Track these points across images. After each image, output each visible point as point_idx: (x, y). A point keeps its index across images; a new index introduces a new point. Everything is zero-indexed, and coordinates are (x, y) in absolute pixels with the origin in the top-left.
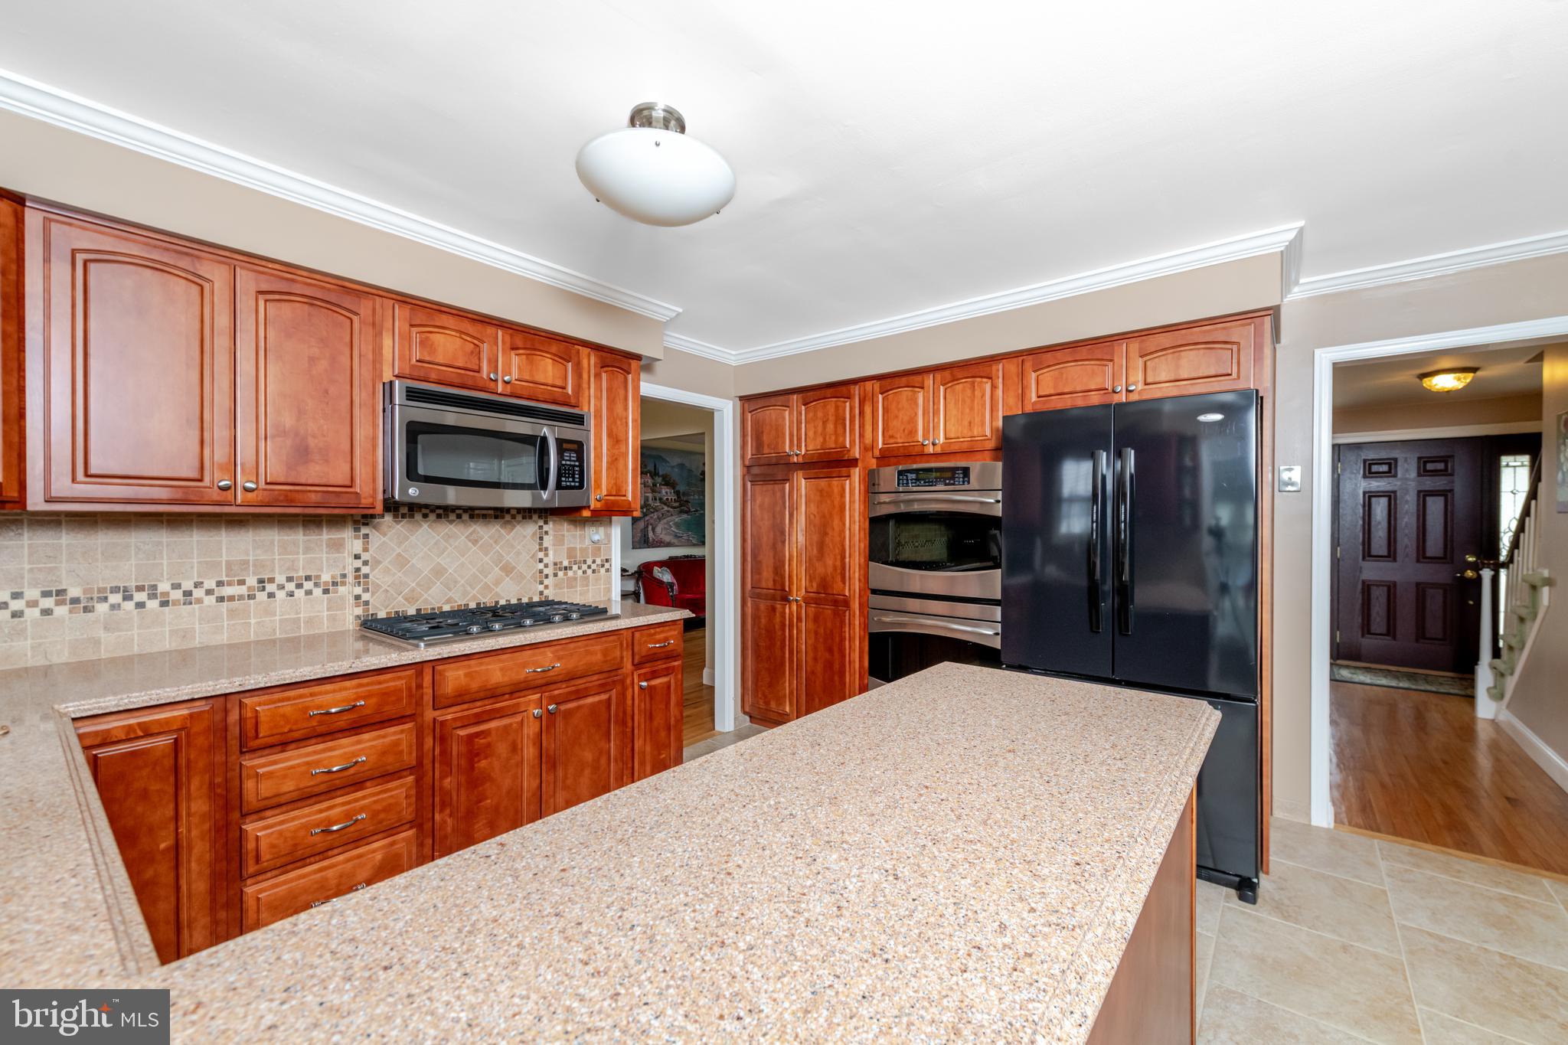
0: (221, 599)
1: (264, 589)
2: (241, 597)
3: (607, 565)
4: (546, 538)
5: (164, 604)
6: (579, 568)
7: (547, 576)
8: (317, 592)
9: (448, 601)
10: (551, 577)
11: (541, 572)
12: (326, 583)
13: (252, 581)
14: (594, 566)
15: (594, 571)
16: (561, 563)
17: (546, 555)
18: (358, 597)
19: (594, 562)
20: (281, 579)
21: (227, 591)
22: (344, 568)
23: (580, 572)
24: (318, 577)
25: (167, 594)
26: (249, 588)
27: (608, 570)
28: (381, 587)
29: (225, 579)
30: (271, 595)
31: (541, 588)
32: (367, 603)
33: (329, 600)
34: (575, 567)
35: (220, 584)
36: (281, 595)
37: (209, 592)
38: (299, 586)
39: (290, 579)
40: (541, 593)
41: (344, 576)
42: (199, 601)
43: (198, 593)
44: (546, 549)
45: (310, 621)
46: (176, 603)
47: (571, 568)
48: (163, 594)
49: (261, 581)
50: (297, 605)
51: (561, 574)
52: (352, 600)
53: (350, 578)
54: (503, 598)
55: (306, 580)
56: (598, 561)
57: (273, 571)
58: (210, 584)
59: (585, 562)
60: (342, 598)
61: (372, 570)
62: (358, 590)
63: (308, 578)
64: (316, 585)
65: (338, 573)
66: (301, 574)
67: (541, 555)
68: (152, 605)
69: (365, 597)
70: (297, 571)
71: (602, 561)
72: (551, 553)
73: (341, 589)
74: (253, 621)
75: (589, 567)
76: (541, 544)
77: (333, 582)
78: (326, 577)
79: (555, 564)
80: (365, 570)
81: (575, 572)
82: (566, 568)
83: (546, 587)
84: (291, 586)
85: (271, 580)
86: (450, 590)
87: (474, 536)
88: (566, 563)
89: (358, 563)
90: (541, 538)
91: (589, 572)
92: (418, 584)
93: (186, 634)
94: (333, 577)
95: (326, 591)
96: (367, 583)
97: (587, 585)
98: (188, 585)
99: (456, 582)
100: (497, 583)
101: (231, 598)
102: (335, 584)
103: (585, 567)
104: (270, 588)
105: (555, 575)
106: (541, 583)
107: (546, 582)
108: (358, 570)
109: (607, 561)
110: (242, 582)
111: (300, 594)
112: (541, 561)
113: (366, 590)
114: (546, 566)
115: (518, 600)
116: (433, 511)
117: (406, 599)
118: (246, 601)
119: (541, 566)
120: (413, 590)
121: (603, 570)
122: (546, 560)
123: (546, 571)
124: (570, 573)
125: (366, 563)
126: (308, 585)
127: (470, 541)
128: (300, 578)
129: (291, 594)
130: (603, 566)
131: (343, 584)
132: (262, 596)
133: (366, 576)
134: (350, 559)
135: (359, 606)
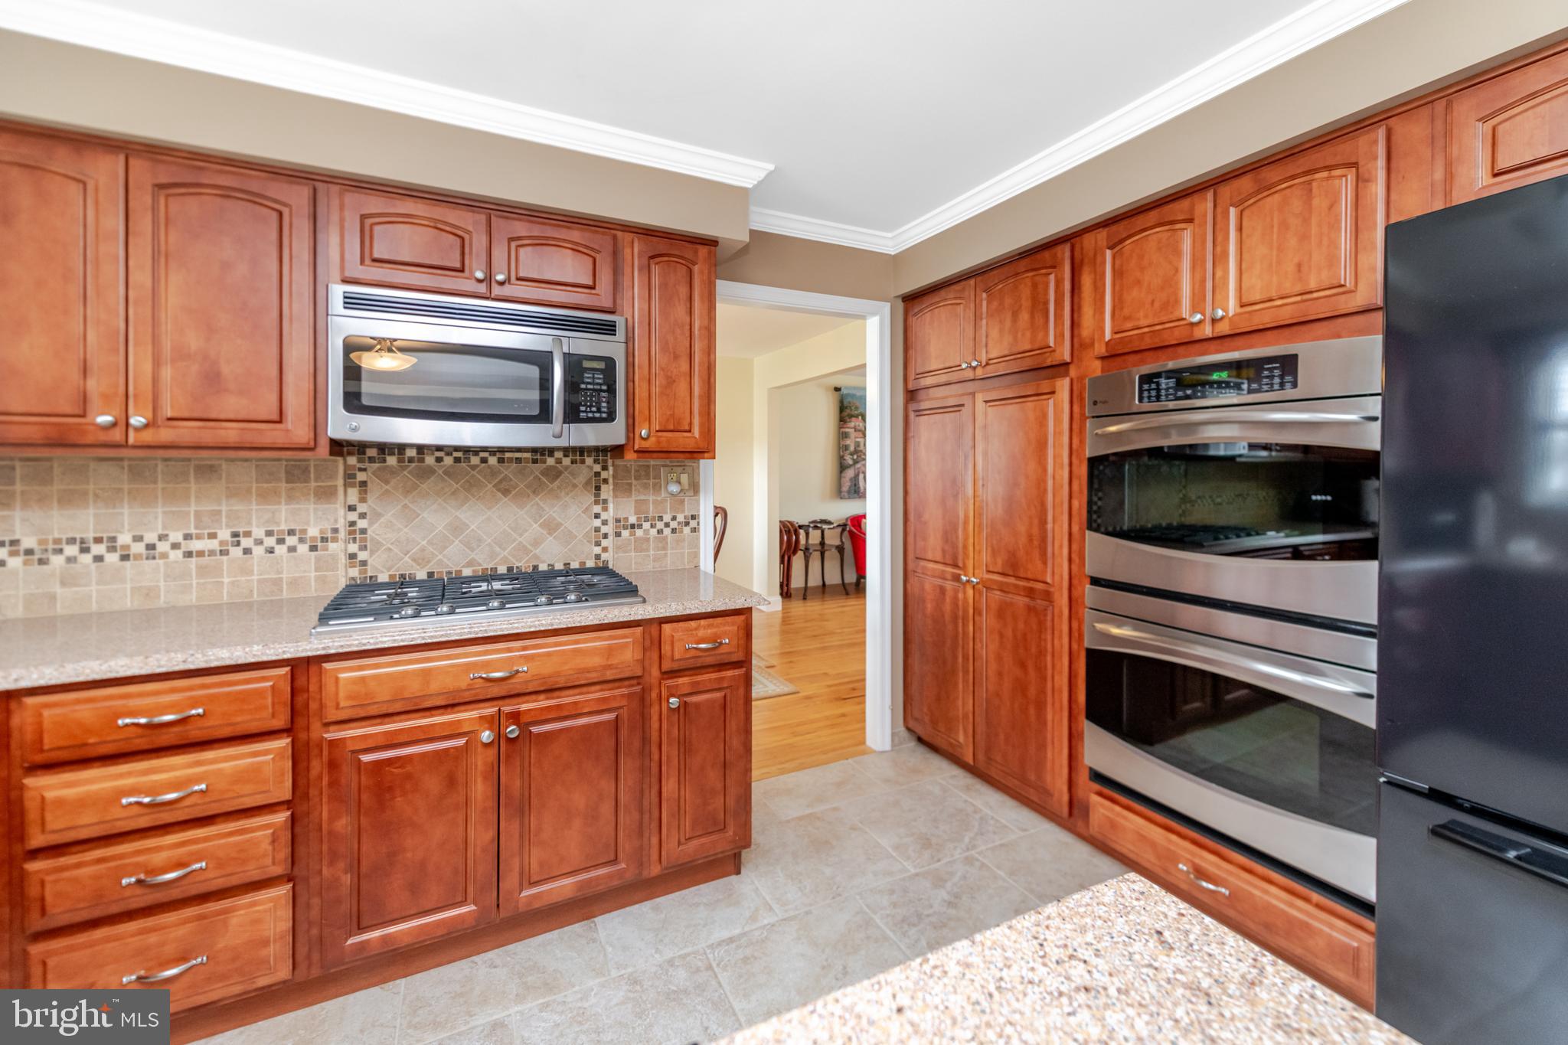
0: (189, 554)
1: (238, 544)
2: (212, 553)
3: (693, 524)
4: (604, 487)
5: (125, 558)
6: (652, 526)
7: (605, 536)
8: (303, 549)
9: (469, 564)
10: (611, 537)
11: (597, 530)
12: (313, 539)
13: (225, 534)
14: (674, 524)
15: (674, 531)
16: (626, 519)
17: (605, 509)
18: (353, 556)
19: (674, 518)
20: (259, 532)
21: (196, 545)
22: (336, 521)
23: (654, 532)
24: (304, 531)
25: (128, 547)
26: (222, 543)
27: (694, 530)
28: (382, 545)
29: (193, 531)
30: (247, 551)
31: (597, 550)
32: (364, 563)
33: (318, 560)
34: (646, 525)
35: (188, 537)
36: (259, 551)
37: (175, 546)
38: (281, 541)
39: (269, 533)
40: (598, 557)
41: (335, 530)
42: (164, 556)
43: (163, 547)
44: (605, 501)
45: (294, 583)
46: (138, 557)
47: (640, 526)
48: (123, 547)
49: (235, 535)
50: (278, 563)
51: (625, 533)
52: (343, 559)
53: (342, 534)
54: (543, 562)
55: (289, 534)
56: (681, 518)
57: (249, 523)
58: (176, 536)
59: (661, 518)
60: (334, 557)
61: (371, 524)
62: (353, 548)
63: (291, 532)
64: (301, 540)
65: (328, 526)
66: (284, 527)
67: (597, 509)
68: (112, 558)
69: (362, 556)
70: (278, 524)
71: (685, 517)
72: (611, 506)
73: (332, 546)
74: (226, 580)
75: (667, 525)
76: (597, 495)
77: (322, 538)
78: (313, 532)
79: (618, 521)
80: (362, 524)
81: (646, 532)
82: (633, 526)
83: (605, 550)
84: (270, 542)
85: (248, 534)
86: (472, 550)
87: (504, 485)
88: (633, 520)
89: (353, 516)
90: (598, 488)
91: (667, 531)
92: (430, 543)
93: (150, 593)
94: (321, 532)
95: (313, 548)
96: (364, 540)
97: (665, 548)
98: (151, 537)
99: (480, 540)
100: (536, 543)
101: (200, 554)
102: (324, 540)
103: (660, 525)
104: (246, 542)
105: (618, 534)
106: (598, 544)
107: (604, 543)
108: (352, 524)
109: (693, 517)
110: (213, 536)
111: (281, 550)
112: (597, 516)
113: (363, 548)
114: (605, 523)
115: (565, 564)
116: (449, 454)
117: (414, 560)
118: (218, 557)
119: (597, 523)
120: (423, 550)
121: (687, 530)
122: (604, 516)
123: (604, 529)
124: (639, 533)
125: (363, 516)
126: (291, 541)
127: (499, 490)
128: (281, 532)
129: (271, 551)
130: (687, 524)
131: (335, 540)
132: (236, 552)
133: (363, 531)
134: (341, 512)
135: (355, 567)
